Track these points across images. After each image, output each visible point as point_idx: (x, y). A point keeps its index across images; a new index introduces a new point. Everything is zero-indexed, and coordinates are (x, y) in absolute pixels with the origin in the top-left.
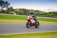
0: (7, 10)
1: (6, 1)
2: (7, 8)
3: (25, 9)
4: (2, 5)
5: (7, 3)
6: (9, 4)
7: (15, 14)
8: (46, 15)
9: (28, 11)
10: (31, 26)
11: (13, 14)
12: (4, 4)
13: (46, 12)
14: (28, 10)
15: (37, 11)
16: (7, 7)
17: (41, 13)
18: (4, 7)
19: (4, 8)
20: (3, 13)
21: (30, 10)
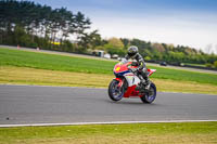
0: (80, 43)
1: (79, 13)
2: (81, 35)
3: (139, 41)
4: (64, 26)
5: (80, 17)
6: (88, 22)
7: (108, 56)
8: (212, 63)
9: (150, 49)
10: (126, 96)
11: (99, 55)
12: (72, 21)
13: (210, 53)
14: (149, 43)
15: (181, 49)
16: (81, 32)
17: (193, 57)
18: (72, 32)
19: (70, 34)
20: (67, 52)
21: (156, 44)
